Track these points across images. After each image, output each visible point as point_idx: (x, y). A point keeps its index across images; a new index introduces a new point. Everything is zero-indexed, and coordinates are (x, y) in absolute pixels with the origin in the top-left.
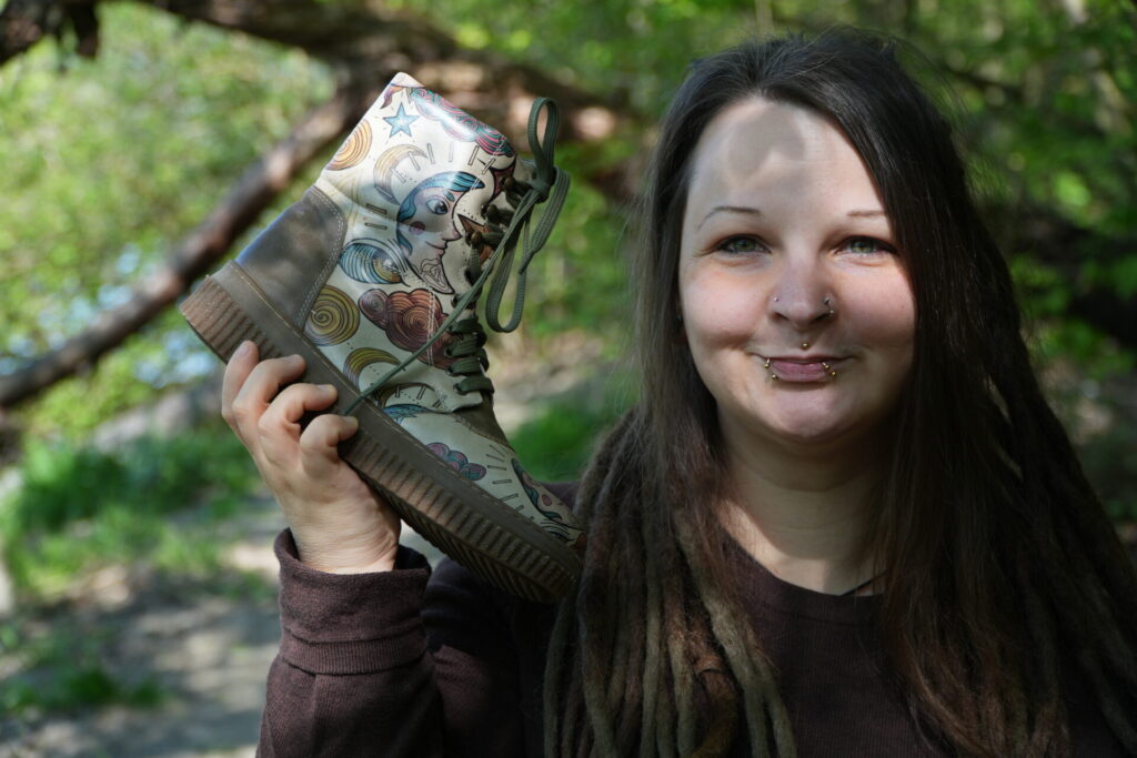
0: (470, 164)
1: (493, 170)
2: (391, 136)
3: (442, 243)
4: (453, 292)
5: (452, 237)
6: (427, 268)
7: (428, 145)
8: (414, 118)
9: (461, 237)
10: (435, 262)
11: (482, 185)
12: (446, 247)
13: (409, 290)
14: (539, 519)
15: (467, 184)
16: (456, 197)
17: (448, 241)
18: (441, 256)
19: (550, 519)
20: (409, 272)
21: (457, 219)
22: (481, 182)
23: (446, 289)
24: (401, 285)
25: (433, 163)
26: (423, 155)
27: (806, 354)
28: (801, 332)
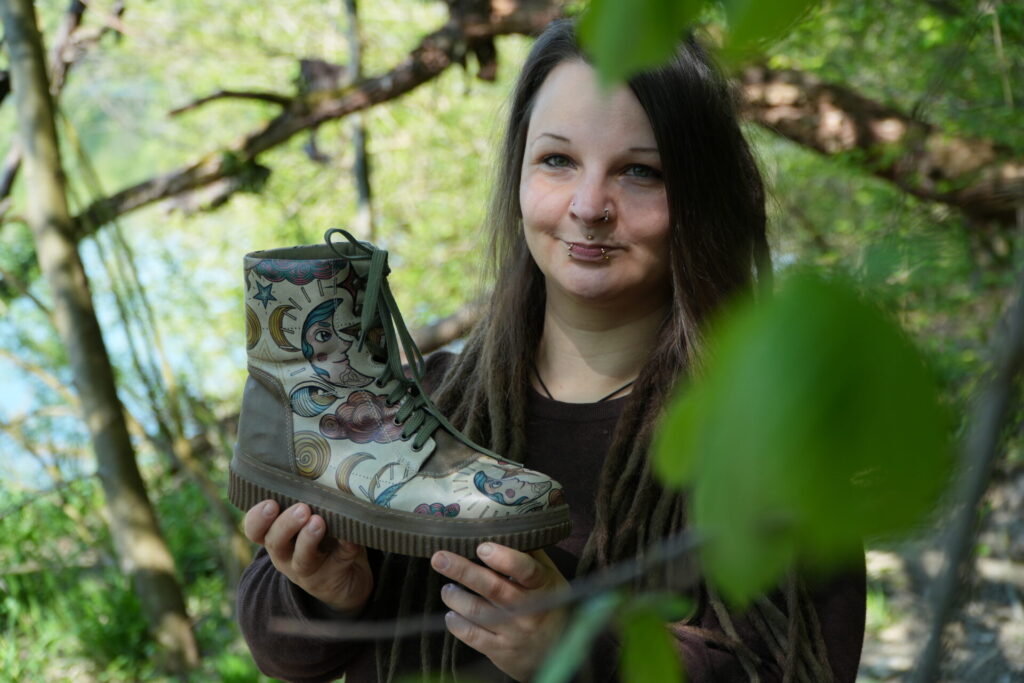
0: (322, 295)
1: (340, 285)
2: (265, 307)
3: (343, 356)
4: (374, 378)
5: (346, 347)
6: (346, 378)
7: (290, 299)
8: (270, 286)
9: (351, 342)
10: (348, 371)
11: (340, 301)
12: (347, 356)
13: (345, 400)
14: (513, 510)
15: (331, 307)
16: (330, 321)
17: (345, 352)
18: (349, 364)
19: (520, 504)
20: (337, 389)
21: (341, 335)
22: (338, 299)
23: (368, 381)
24: (338, 400)
25: (301, 309)
26: (291, 308)
27: (589, 243)
28: (589, 228)
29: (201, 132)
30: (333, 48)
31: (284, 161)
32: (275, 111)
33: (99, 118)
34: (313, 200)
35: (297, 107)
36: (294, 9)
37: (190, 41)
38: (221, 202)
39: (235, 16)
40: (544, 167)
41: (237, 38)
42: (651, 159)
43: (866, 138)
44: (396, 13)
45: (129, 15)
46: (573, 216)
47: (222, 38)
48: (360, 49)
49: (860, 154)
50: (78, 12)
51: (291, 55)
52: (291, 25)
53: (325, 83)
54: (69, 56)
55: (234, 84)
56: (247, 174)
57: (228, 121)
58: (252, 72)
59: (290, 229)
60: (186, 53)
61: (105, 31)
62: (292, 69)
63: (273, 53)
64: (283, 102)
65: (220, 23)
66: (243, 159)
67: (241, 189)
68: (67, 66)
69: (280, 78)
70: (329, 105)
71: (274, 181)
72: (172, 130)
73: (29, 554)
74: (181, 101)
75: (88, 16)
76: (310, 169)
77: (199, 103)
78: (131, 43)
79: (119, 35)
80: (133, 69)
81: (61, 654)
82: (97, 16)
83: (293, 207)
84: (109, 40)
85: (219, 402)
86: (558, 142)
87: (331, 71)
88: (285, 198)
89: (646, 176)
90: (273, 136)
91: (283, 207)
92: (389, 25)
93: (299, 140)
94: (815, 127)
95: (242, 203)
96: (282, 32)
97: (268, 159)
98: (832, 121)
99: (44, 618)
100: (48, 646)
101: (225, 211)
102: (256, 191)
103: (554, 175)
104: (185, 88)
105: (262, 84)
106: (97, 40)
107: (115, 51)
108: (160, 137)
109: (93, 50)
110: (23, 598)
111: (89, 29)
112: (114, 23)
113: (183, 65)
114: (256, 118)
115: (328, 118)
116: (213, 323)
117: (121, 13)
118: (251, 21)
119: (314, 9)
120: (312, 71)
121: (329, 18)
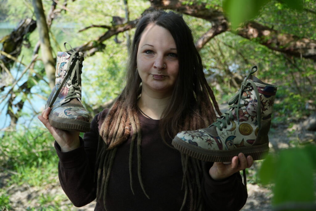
27: (159, 74)
28: (159, 71)
29: (88, 36)
30: (121, 14)
31: (109, 43)
32: (106, 30)
33: (61, 32)
34: (117, 53)
35: (112, 29)
36: (111, 4)
37: (84, 13)
38: (93, 54)
39: (96, 6)
40: (145, 54)
41: (96, 11)
42: (175, 51)
43: (260, 35)
44: (137, 4)
45: (68, 6)
46: (155, 67)
47: (92, 11)
48: (128, 14)
49: (259, 38)
50: (55, 5)
51: (110, 16)
52: (110, 7)
53: (119, 22)
54: (52, 17)
55: (95, 24)
56: (99, 46)
57: (94, 32)
58: (100, 20)
59: (111, 60)
60: (83, 16)
61: (62, 10)
62: (111, 19)
63: (106, 15)
64: (109, 28)
65: (92, 7)
66: (99, 42)
67: (98, 51)
68: (52, 19)
69: (108, 21)
70: (120, 29)
71: (106, 48)
72: (80, 35)
73: (44, 146)
74: (82, 28)
75: (57, 6)
76: (116, 45)
77: (87, 28)
78: (68, 13)
79: (65, 11)
80: (70, 20)
81: (53, 172)
82: (60, 6)
83: (111, 55)
84: (63, 12)
85: (93, 105)
86: (150, 47)
87: (121, 19)
88: (110, 52)
89: (173, 56)
90: (106, 37)
91: (109, 55)
92: (136, 7)
93: (113, 37)
94: (247, 32)
95: (98, 54)
96: (108, 9)
97: (105, 42)
98: (251, 30)
99: (49, 163)
100: (49, 171)
101: (94, 56)
102: (102, 51)
103: (148, 56)
104: (84, 24)
105: (103, 23)
106: (60, 12)
107: (65, 15)
108: (77, 37)
109: (59, 15)
110: (43, 158)
111: (57, 10)
112: (64, 8)
113: (82, 18)
114: (102, 32)
115: (120, 32)
116: (92, 85)
117: (66, 5)
118: (100, 7)
119: (116, 4)
120: (116, 19)
121: (120, 6)
